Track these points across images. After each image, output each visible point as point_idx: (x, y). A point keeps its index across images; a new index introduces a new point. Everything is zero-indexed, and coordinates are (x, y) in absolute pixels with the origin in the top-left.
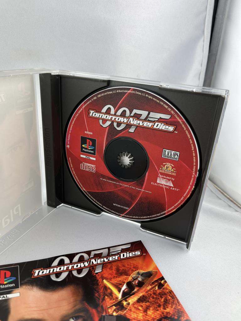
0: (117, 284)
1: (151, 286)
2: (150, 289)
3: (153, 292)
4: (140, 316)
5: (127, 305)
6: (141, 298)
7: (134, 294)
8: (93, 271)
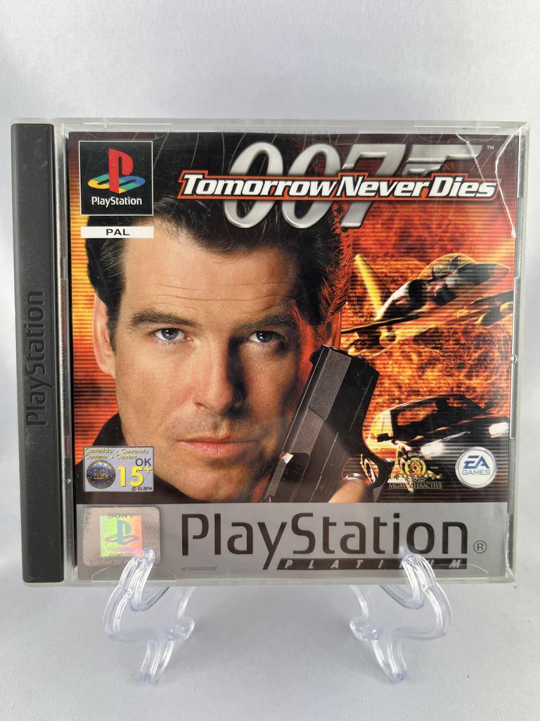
0: (386, 276)
1: (467, 311)
2: (463, 318)
3: (466, 328)
4: (406, 374)
5: (388, 340)
6: (428, 334)
7: (416, 317)
8: (337, 220)
